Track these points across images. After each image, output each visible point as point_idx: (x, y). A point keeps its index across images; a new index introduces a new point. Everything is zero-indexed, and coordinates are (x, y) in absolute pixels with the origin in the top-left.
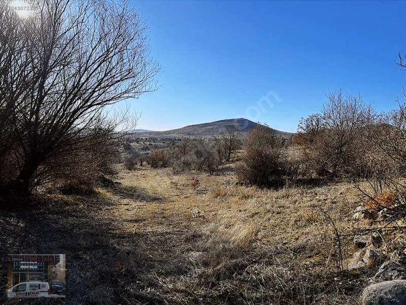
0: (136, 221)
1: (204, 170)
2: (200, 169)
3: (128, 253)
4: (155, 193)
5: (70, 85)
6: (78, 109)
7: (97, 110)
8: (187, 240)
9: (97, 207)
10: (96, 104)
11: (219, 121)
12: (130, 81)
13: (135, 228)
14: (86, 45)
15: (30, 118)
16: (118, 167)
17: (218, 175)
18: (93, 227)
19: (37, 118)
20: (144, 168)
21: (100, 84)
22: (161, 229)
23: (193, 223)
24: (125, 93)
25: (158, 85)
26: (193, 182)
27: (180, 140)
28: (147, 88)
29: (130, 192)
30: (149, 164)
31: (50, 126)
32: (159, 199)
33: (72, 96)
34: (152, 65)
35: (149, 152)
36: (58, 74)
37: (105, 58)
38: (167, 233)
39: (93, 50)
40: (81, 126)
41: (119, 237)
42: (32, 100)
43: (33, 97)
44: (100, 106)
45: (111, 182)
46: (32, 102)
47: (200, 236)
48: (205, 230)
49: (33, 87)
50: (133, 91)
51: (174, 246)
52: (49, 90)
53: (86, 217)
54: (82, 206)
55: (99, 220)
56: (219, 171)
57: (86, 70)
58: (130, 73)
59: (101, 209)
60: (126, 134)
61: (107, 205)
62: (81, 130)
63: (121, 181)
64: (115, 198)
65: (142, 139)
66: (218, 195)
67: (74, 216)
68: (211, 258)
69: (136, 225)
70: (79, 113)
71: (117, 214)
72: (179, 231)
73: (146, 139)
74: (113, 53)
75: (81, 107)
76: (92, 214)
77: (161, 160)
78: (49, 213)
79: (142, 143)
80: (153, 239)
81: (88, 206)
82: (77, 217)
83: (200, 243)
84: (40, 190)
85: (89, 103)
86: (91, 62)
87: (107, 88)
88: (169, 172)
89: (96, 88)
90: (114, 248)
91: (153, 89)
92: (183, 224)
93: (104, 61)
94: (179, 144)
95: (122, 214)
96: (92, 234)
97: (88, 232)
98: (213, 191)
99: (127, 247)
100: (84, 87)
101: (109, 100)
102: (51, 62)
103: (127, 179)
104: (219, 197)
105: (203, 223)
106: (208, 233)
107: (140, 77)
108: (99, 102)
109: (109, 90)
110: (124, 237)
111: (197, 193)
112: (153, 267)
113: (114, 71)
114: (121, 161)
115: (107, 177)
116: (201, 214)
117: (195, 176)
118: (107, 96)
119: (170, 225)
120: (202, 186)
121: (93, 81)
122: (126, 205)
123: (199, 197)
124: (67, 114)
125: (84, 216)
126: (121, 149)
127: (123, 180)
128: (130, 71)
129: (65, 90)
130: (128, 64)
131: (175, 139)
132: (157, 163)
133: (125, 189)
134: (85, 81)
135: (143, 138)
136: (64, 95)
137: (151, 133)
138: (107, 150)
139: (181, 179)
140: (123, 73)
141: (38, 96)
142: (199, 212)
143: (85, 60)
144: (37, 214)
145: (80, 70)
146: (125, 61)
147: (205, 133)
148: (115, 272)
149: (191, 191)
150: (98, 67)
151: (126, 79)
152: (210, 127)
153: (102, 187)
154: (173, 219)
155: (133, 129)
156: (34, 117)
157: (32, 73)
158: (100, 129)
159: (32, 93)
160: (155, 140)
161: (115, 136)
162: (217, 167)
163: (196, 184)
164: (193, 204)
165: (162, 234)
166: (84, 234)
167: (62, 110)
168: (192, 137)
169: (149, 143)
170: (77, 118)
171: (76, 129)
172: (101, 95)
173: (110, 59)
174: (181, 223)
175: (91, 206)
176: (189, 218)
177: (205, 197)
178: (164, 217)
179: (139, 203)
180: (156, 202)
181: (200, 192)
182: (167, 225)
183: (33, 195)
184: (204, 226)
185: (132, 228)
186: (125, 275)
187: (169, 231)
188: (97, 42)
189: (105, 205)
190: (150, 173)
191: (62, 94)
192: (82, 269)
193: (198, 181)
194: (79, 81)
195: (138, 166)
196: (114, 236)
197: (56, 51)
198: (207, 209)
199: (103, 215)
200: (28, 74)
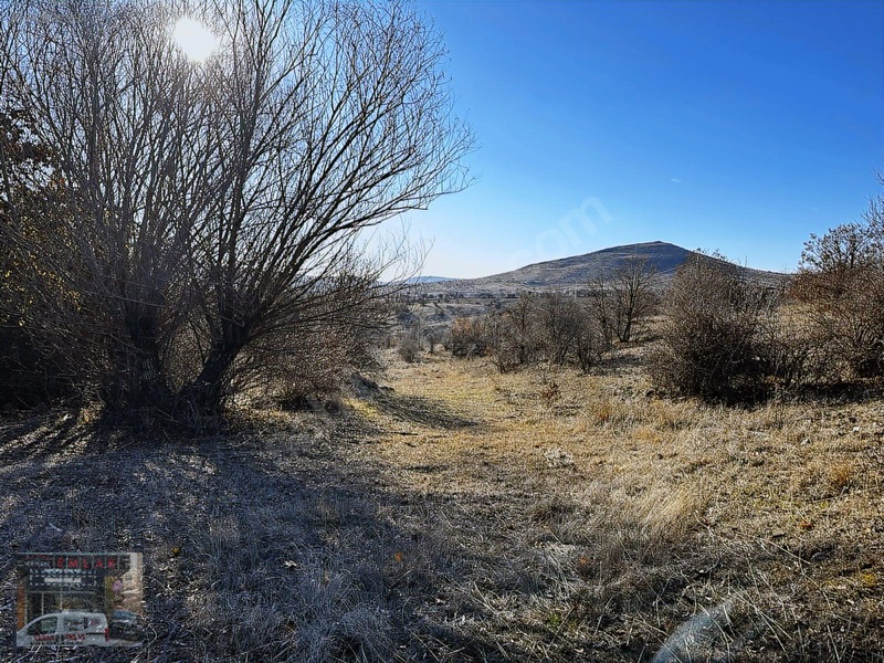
0: (428, 469)
1: (569, 362)
2: (560, 360)
3: (415, 538)
4: (462, 412)
5: (291, 189)
6: (309, 238)
7: (345, 239)
8: (541, 516)
9: (349, 438)
10: (344, 227)
11: (602, 251)
12: (410, 173)
13: (426, 483)
14: (319, 104)
15: (220, 260)
16: (387, 355)
17: (603, 373)
18: (342, 480)
19: (232, 259)
20: (437, 358)
21: (350, 184)
22: (481, 489)
23: (551, 481)
24: (400, 199)
25: (468, 177)
26: (545, 388)
27: (513, 296)
28: (446, 185)
29: (413, 408)
30: (447, 349)
31: (257, 275)
32: (472, 424)
33: (296, 212)
34: (456, 134)
35: (447, 323)
36: (267, 167)
37: (359, 126)
38: (493, 498)
39: (334, 112)
40: (315, 274)
41: (395, 502)
42: (221, 222)
43: (222, 217)
44: (351, 229)
45: (372, 386)
46: (222, 225)
47: (570, 510)
48: (580, 496)
49: (222, 197)
50: (417, 195)
51: (511, 528)
52: (252, 201)
53: (328, 456)
54: (321, 434)
55: (355, 464)
56: (604, 363)
57: (322, 155)
58: (410, 155)
59: (357, 442)
60: (402, 286)
61: (369, 434)
62: (316, 280)
63: (393, 385)
64: (384, 420)
65: (432, 297)
66: (605, 419)
67: (306, 455)
68: (598, 560)
69: (429, 477)
70: (310, 245)
71: (389, 453)
72: (520, 496)
73: (441, 296)
74: (374, 115)
75: (315, 234)
76: (341, 450)
77: (472, 340)
78: (258, 449)
79: (432, 304)
80: (465, 509)
81: (332, 436)
82: (311, 458)
83: (569, 525)
84: (241, 401)
85: (329, 225)
86: (331, 137)
87: (365, 191)
88: (492, 366)
89: (343, 191)
90: (388, 526)
91: (458, 185)
92: (528, 482)
93: (357, 133)
94: (512, 304)
95: (399, 453)
96: (342, 494)
97: (335, 489)
98: (593, 410)
99: (413, 524)
100: (318, 192)
101: (368, 218)
102: (254, 143)
103: (403, 379)
104: (606, 424)
105: (574, 481)
106: (587, 503)
107: (430, 165)
108: (348, 222)
109: (367, 196)
110: (406, 503)
111: (556, 415)
112: (468, 570)
113: (378, 154)
114: (392, 343)
115: (366, 375)
116: (567, 461)
117: (549, 376)
118: (365, 209)
119: (499, 480)
120: (567, 397)
121: (336, 178)
122: (404, 434)
123: (559, 422)
124: (288, 248)
125: (324, 456)
126: (392, 319)
127: (397, 383)
128: (409, 151)
129: (283, 198)
130: (407, 136)
131: (503, 295)
132: (465, 347)
133: (402, 402)
134: (321, 180)
135: (435, 294)
136: (281, 210)
137: (450, 283)
138: (364, 320)
139: (517, 382)
140: (395, 156)
141: (231, 214)
142: (563, 457)
143: (318, 134)
144: (237, 450)
145: (310, 156)
146: (400, 131)
147: (570, 278)
148: (392, 575)
149: (541, 408)
150: (345, 148)
151: (402, 169)
152: (580, 266)
153: (358, 396)
154: (504, 469)
155: (417, 275)
156: (226, 256)
157: (220, 169)
158: (352, 278)
159: (221, 208)
160: (459, 297)
161: (381, 292)
162: (599, 354)
163: (552, 394)
164: (547, 437)
165: (483, 501)
166: (327, 493)
167: (278, 240)
168: (540, 290)
169: (446, 305)
170: (307, 257)
171: (305, 279)
172: (353, 206)
173: (368, 129)
174: (524, 478)
175: (337, 435)
176: (541, 468)
177: (575, 423)
178: (486, 464)
179: (430, 432)
180: (466, 429)
181: (562, 412)
182: (493, 480)
183: (227, 411)
184: (575, 487)
185: (420, 484)
186: (412, 585)
187: (497, 494)
188: (342, 95)
189: (364, 433)
190: (451, 368)
191: (278, 208)
192: (326, 564)
193: (555, 386)
194: (310, 179)
195: (424, 354)
196: (384, 500)
197: (264, 122)
198: (580, 449)
199: (360, 454)
200: (212, 171)
